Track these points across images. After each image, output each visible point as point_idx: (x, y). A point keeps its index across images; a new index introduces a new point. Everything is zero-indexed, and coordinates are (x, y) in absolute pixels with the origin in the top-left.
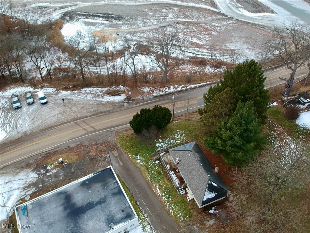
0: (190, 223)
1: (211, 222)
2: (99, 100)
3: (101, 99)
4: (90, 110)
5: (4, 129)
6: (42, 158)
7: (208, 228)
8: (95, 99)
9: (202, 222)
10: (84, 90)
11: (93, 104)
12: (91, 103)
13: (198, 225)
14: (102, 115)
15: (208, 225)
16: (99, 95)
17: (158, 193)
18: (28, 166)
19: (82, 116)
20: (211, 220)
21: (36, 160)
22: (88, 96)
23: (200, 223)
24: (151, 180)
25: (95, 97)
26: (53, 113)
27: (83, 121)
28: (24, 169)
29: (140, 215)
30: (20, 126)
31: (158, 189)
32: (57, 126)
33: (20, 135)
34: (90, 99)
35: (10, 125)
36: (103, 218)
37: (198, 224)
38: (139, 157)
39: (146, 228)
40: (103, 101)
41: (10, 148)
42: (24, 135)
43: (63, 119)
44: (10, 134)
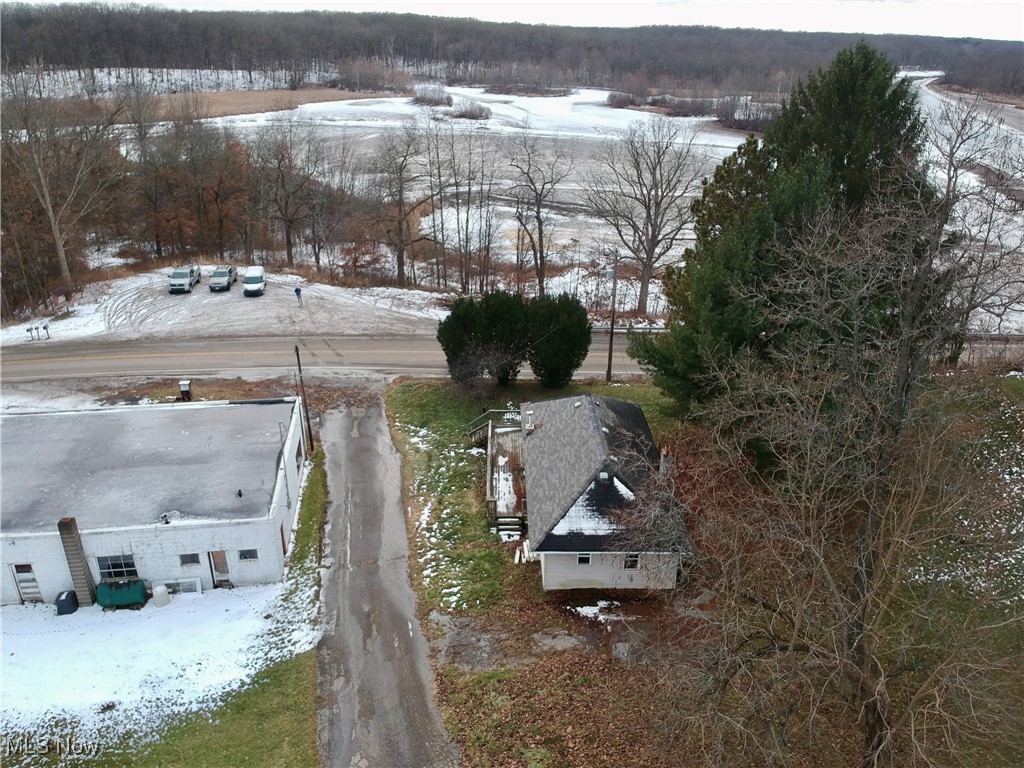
0: (473, 624)
1: (565, 642)
2: (406, 312)
3: (412, 312)
4: (363, 325)
5: (109, 320)
6: (148, 383)
7: (536, 655)
8: (394, 309)
9: (525, 633)
10: (380, 289)
11: (380, 317)
12: (377, 313)
13: (504, 636)
14: (389, 340)
15: (545, 648)
16: (414, 303)
17: (418, 520)
18: (97, 390)
19: (331, 331)
20: (567, 637)
21: (129, 384)
22: (383, 300)
23: (515, 634)
24: (419, 486)
25: (398, 306)
26: (259, 315)
27: (323, 340)
28: (80, 394)
29: (307, 557)
30: (153, 322)
31: (426, 511)
32: (247, 336)
33: (136, 336)
34: (382, 306)
35: (130, 316)
36: (162, 494)
37: (505, 633)
38: (423, 432)
39: (298, 592)
40: (415, 316)
41: (89, 352)
42: (147, 338)
43: (276, 328)
44: (113, 330)
